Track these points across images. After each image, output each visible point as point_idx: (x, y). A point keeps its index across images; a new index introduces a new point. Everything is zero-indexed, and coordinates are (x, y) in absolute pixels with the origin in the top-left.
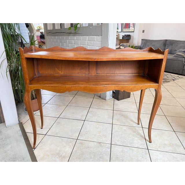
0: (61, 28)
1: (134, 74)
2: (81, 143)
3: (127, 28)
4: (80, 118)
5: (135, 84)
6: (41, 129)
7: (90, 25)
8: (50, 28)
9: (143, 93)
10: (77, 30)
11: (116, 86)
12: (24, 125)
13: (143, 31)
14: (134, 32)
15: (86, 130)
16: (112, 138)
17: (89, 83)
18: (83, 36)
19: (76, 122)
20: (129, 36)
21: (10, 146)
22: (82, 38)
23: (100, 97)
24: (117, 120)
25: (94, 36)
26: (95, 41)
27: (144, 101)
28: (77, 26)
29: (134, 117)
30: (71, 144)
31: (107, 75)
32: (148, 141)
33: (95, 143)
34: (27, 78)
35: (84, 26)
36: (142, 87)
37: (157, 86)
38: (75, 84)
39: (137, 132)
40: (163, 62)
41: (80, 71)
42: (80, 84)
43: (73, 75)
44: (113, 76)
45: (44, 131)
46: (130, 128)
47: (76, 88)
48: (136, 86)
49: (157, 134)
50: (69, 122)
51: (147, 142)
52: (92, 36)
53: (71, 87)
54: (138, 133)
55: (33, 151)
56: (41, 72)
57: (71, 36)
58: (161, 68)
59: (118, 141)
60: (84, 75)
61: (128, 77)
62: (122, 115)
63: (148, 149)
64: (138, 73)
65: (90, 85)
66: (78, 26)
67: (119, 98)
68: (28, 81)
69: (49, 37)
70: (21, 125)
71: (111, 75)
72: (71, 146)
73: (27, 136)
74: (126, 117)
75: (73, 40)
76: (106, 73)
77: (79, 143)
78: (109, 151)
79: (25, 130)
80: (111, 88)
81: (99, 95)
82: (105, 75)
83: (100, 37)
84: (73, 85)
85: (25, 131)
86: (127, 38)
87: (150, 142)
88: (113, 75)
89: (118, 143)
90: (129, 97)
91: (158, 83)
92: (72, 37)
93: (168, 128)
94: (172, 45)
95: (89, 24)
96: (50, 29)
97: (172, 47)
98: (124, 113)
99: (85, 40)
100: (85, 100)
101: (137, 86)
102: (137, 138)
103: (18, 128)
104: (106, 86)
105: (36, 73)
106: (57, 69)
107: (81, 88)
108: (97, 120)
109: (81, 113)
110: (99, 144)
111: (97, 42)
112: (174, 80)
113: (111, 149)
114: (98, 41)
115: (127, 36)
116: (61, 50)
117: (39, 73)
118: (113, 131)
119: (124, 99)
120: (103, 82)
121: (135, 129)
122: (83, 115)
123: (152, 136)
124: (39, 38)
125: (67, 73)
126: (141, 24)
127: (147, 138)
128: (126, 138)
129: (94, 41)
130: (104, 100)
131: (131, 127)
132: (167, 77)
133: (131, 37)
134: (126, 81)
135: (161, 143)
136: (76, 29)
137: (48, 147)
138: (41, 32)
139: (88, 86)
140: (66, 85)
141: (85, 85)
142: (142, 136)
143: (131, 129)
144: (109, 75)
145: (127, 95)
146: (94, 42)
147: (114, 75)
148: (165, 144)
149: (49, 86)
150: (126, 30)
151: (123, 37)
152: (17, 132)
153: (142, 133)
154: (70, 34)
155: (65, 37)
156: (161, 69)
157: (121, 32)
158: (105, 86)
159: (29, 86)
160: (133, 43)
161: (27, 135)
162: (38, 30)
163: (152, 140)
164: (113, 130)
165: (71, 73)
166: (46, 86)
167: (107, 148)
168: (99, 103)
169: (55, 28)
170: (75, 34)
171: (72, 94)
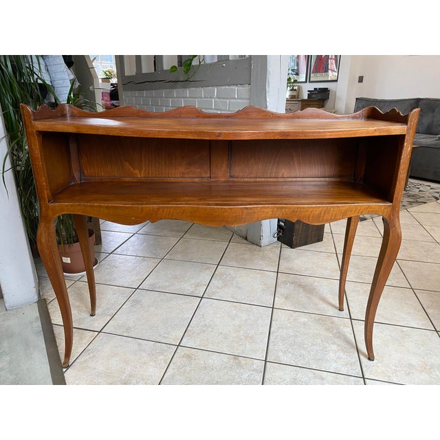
0: (155, 70)
1: (327, 179)
2: (189, 357)
3: (319, 72)
4: (191, 290)
5: (328, 203)
6: (91, 315)
7: (223, 59)
8: (130, 71)
9: (352, 227)
10: (191, 73)
11: (278, 208)
12: (49, 307)
13: (361, 79)
14: (336, 81)
15: (203, 323)
16: (270, 344)
17: (205, 199)
18: (206, 88)
19: (181, 300)
20: (325, 91)
21: (8, 358)
22: (202, 91)
23: (246, 239)
24: (286, 298)
25: (232, 87)
26: (234, 98)
27: (355, 249)
28: (191, 63)
29: (330, 290)
30: (162, 357)
31: (258, 180)
32: (363, 354)
33: (225, 358)
34: (45, 184)
35: (208, 61)
36: (346, 211)
37: (389, 209)
38: (168, 202)
39: (335, 331)
40: (405, 144)
41: (186, 171)
42: (183, 201)
43: (169, 180)
44: (272, 182)
45: (97, 323)
46: (319, 319)
47: (172, 211)
48: (332, 209)
49: (389, 337)
50: (161, 300)
51: (361, 357)
52: (227, 87)
53: (159, 208)
54: (339, 332)
55: (63, 374)
56: (87, 172)
57: (178, 88)
58: (400, 159)
59: (285, 352)
60: (197, 180)
61: (314, 185)
62: (300, 286)
63: (363, 377)
64: (340, 176)
65: (208, 205)
66: (195, 63)
67: (295, 243)
68: (46, 193)
69: (129, 93)
70: (43, 304)
71: (268, 182)
72: (163, 362)
73: (54, 334)
74: (309, 290)
75: (184, 98)
76: (254, 176)
77: (183, 357)
78: (258, 379)
79: (52, 318)
80: (263, 212)
81: (244, 234)
82: (252, 180)
83: (247, 87)
84: (163, 204)
85: (50, 320)
86: (319, 96)
87: (371, 358)
88: (272, 179)
89: (285, 360)
90: (320, 238)
91: (392, 202)
92: (181, 91)
93: (418, 320)
94: (433, 111)
95: (219, 57)
96: (130, 75)
97: (433, 117)
98: (304, 280)
99: (211, 98)
100: (206, 246)
101: (333, 207)
102: (334, 347)
103: (35, 313)
104: (251, 208)
105: (77, 175)
106: (127, 165)
107: (183, 212)
108: (234, 298)
109: (194, 279)
110: (235, 359)
111: (239, 101)
112: (437, 199)
113: (266, 374)
114: (241, 99)
115: (319, 92)
116: (138, 116)
117: (84, 173)
118: (272, 325)
119: (306, 244)
120: (245, 197)
121: (332, 323)
122: (198, 283)
123: (375, 342)
124: (107, 98)
125: (154, 176)
126: (354, 58)
127: (363, 347)
128: (305, 346)
129: (231, 99)
130: (255, 246)
131: (322, 318)
132: (420, 191)
133: (330, 92)
134: (305, 196)
135: (399, 361)
136: (188, 70)
137: (102, 363)
138: (112, 84)
139: (202, 208)
140: (146, 204)
141: (194, 204)
142: (348, 342)
143: (321, 321)
144: (263, 180)
145: (314, 235)
146: (232, 101)
147: (275, 180)
148: (411, 366)
149: (100, 207)
150: (320, 77)
151: (311, 93)
152: (32, 323)
153: (350, 334)
154: (175, 83)
155: (164, 93)
156: (399, 163)
157: (306, 82)
158: (247, 208)
159: (51, 205)
160: (334, 108)
161: (53, 331)
162: (106, 79)
163: (375, 354)
164: (273, 322)
165: (163, 176)
166: (91, 206)
167: (254, 370)
168: (243, 254)
169: (141, 71)
170: (187, 83)
171: (178, 231)
